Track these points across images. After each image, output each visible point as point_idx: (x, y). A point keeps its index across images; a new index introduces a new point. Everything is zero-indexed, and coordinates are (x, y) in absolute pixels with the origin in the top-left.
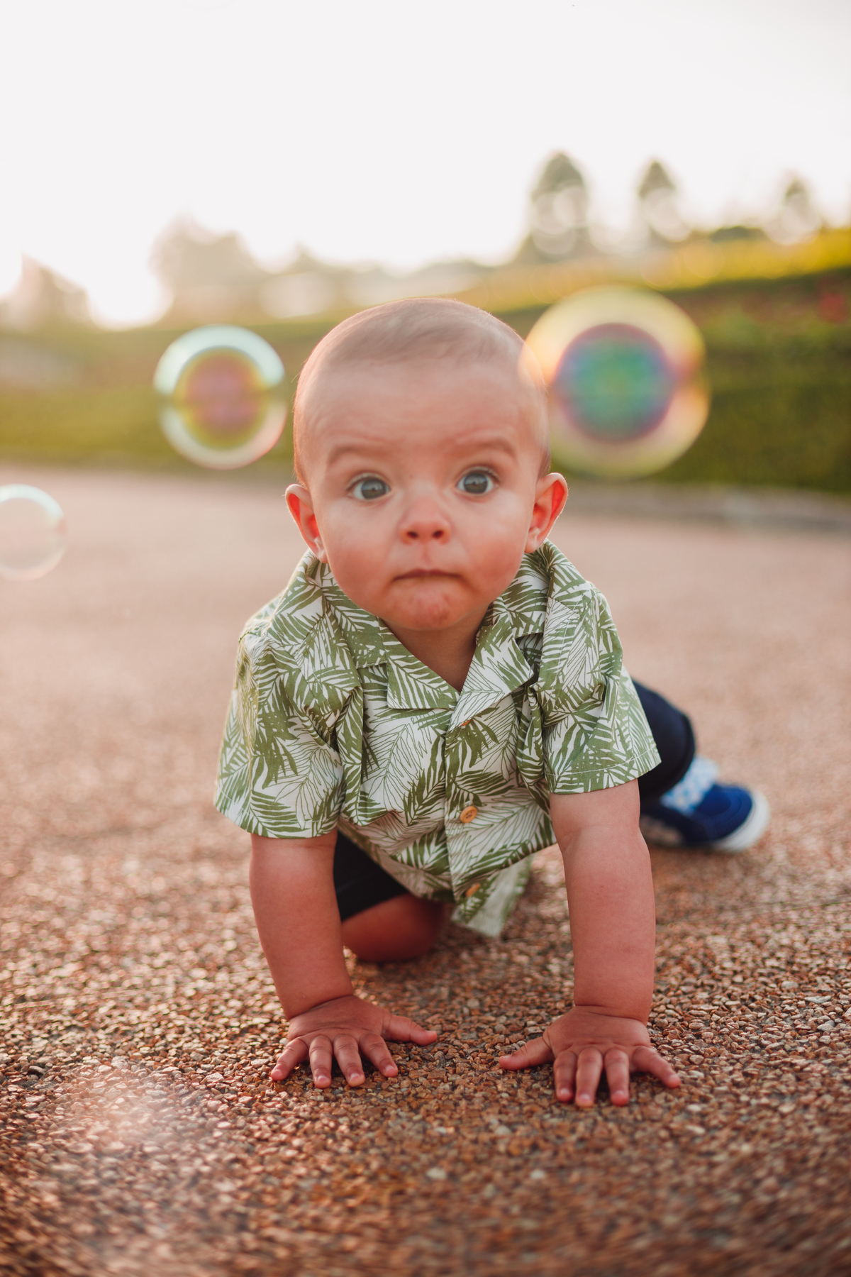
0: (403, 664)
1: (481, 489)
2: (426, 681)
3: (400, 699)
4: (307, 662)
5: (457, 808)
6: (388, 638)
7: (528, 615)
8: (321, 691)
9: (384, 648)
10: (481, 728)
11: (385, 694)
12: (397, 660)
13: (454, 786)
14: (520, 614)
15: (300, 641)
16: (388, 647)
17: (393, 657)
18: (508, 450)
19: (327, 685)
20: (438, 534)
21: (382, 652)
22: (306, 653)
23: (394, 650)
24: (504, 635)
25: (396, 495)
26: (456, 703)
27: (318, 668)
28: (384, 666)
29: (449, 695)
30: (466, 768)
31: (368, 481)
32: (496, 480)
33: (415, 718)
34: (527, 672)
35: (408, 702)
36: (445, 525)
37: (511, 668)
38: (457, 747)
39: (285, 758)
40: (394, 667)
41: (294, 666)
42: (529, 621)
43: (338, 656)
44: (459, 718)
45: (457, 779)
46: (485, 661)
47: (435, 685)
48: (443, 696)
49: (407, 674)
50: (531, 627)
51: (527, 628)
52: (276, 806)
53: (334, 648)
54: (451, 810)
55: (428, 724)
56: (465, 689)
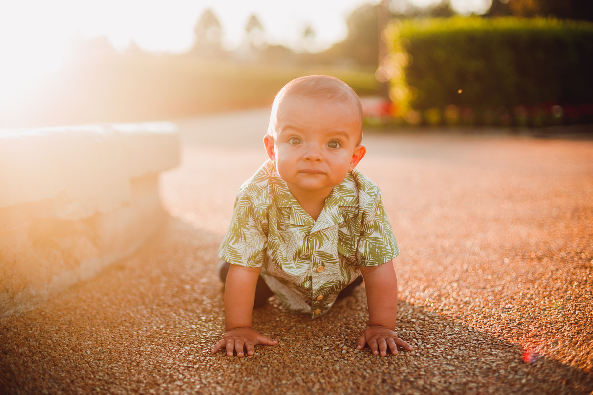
0: (296, 208)
1: (335, 147)
2: (304, 216)
3: (294, 221)
4: (257, 200)
5: (316, 266)
6: (292, 199)
7: (345, 198)
8: (260, 211)
9: (291, 202)
10: (322, 234)
11: (289, 218)
12: (294, 207)
13: (313, 256)
14: (342, 197)
15: (256, 193)
16: (292, 202)
17: (293, 205)
18: (347, 136)
19: (262, 209)
20: (318, 160)
21: (289, 203)
22: (258, 197)
23: (294, 203)
24: (336, 203)
25: (304, 144)
26: (314, 224)
27: (260, 203)
28: (290, 208)
29: (312, 221)
30: (317, 249)
31: (294, 138)
32: (340, 145)
33: (299, 228)
34: (342, 220)
35: (297, 222)
36: (321, 158)
37: (336, 216)
38: (313, 240)
39: (243, 235)
40: (293, 209)
41: (252, 201)
42: (345, 201)
43: (268, 199)
44: (315, 230)
45: (314, 253)
46: (327, 212)
47: (307, 217)
48: (309, 221)
49: (297, 212)
50: (346, 203)
51: (344, 204)
52: (236, 252)
53: (267, 196)
54: (313, 267)
55: (303, 231)
56: (318, 220)
